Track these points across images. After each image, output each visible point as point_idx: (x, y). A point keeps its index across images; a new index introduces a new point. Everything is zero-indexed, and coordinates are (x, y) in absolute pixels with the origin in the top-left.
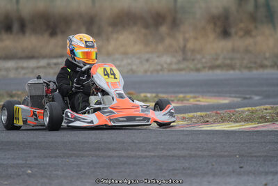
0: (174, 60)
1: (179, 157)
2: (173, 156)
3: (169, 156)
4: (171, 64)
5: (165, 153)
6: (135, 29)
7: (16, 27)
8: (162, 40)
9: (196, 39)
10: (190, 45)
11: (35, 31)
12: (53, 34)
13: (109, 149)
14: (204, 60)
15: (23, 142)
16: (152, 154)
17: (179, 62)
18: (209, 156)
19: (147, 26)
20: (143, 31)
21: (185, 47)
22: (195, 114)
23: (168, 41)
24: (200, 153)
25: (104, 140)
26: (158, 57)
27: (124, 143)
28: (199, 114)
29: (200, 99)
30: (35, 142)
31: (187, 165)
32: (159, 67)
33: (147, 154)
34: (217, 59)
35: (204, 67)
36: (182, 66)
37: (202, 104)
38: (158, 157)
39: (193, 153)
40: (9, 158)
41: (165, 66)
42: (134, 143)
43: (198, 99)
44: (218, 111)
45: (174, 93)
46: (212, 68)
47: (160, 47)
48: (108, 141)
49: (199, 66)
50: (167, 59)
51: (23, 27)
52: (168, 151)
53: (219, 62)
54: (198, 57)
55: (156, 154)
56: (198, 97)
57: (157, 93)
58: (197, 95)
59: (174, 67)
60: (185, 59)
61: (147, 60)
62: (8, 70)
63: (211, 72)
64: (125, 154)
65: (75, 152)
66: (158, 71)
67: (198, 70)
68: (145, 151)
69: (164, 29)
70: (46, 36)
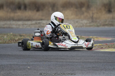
0: (88, 22)
1: (91, 62)
2: (88, 62)
3: (86, 62)
4: (87, 23)
5: (85, 61)
6: (72, 9)
7: (22, 7)
8: (83, 13)
9: (97, 13)
10: (95, 16)
11: (30, 9)
12: (38, 10)
13: (62, 59)
14: (101, 22)
15: (26, 55)
16: (80, 61)
17: (90, 23)
18: (103, 62)
19: (77, 8)
20: (75, 10)
21: (93, 16)
22: (97, 45)
23: (85, 14)
24: (100, 61)
25: (59, 55)
26: (82, 20)
27: (68, 56)
28: (99, 44)
29: (99, 38)
30: (31, 55)
31: (94, 66)
32: (82, 25)
33: (78, 61)
34: (106, 22)
35: (101, 25)
36: (91, 24)
37: (100, 40)
38: (82, 62)
39: (96, 61)
40: (20, 62)
41: (84, 24)
42: (72, 56)
43: (98, 38)
44: (107, 44)
45: (88, 35)
46: (104, 25)
47: (82, 17)
48: (61, 55)
49: (99, 24)
50: (85, 21)
51: (25, 7)
52: (86, 60)
53: (107, 23)
54: (98, 21)
55: (81, 61)
56: (98, 37)
57: (81, 35)
58: (98, 36)
59: (88, 25)
60: (92, 22)
61: (77, 22)
62: (19, 25)
63: (103, 27)
64: (68, 61)
65: (48, 60)
66: (81, 26)
67: (98, 26)
68: (77, 59)
69: (84, 9)
70: (35, 11)
